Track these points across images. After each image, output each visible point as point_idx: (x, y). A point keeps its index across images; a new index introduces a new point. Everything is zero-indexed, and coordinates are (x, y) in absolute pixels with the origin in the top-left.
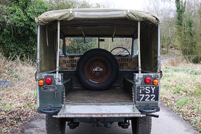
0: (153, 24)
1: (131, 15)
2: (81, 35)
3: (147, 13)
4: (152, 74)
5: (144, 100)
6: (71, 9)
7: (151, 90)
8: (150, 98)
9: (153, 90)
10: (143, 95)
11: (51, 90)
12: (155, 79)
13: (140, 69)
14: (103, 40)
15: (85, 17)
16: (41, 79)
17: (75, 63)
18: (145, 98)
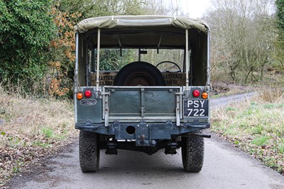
0: (202, 32)
1: (177, 23)
2: (116, 46)
3: (196, 20)
4: (201, 87)
5: (192, 115)
6: (113, 16)
7: (200, 103)
8: (199, 113)
9: (202, 104)
10: (192, 110)
11: (91, 104)
12: (204, 92)
13: (187, 81)
14: (146, 52)
15: (128, 24)
16: (80, 92)
17: (110, 81)
18: (194, 112)
